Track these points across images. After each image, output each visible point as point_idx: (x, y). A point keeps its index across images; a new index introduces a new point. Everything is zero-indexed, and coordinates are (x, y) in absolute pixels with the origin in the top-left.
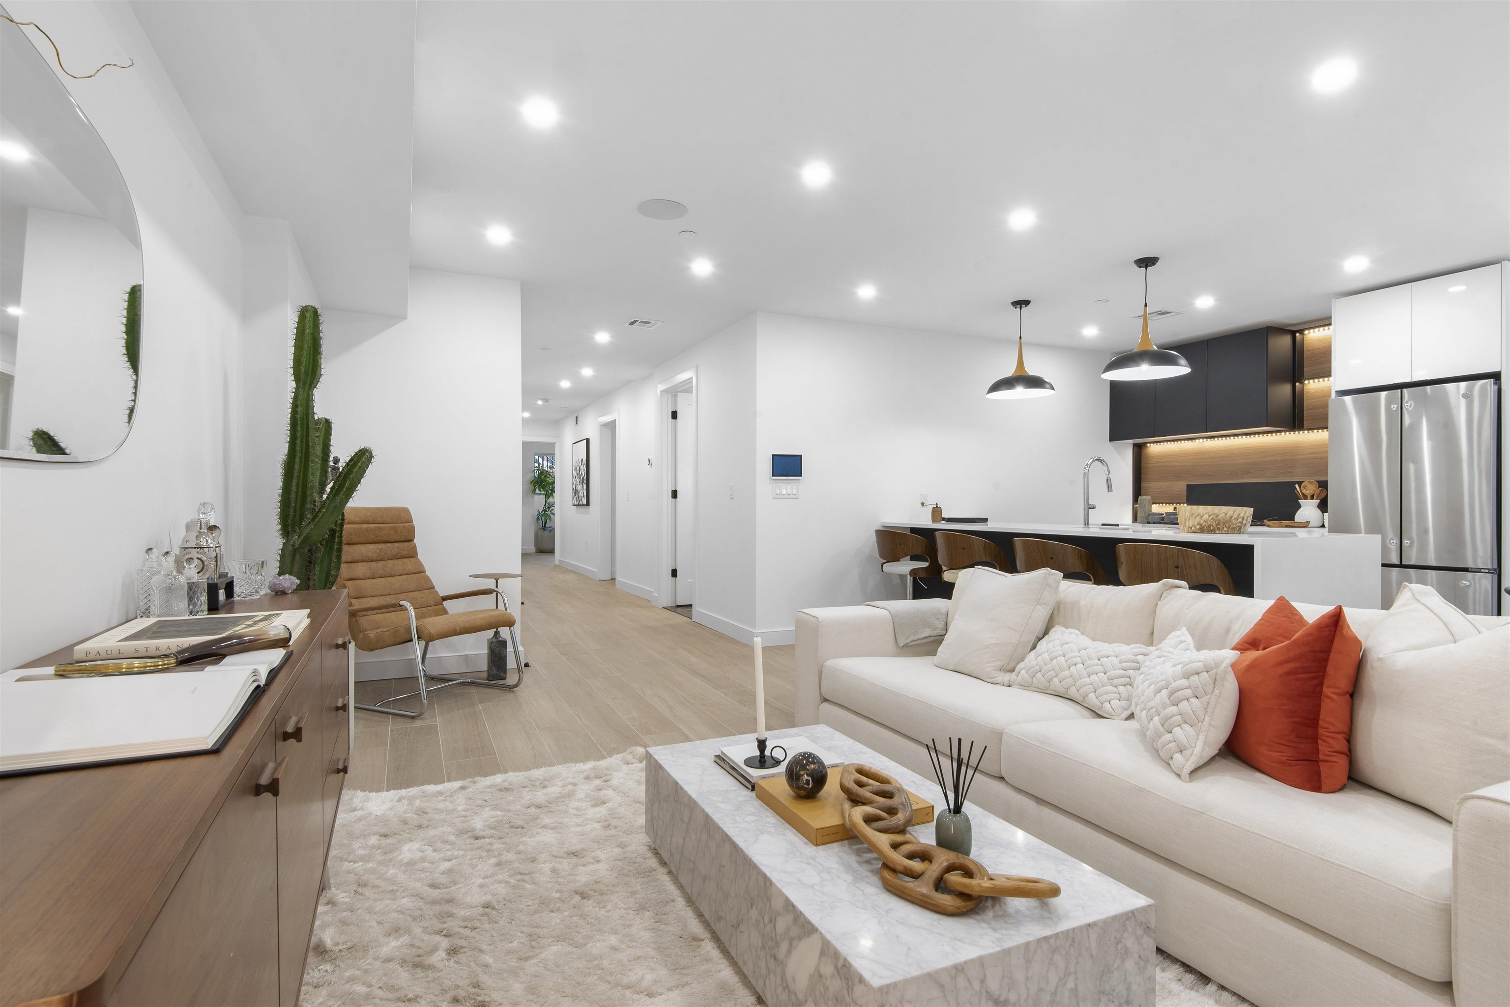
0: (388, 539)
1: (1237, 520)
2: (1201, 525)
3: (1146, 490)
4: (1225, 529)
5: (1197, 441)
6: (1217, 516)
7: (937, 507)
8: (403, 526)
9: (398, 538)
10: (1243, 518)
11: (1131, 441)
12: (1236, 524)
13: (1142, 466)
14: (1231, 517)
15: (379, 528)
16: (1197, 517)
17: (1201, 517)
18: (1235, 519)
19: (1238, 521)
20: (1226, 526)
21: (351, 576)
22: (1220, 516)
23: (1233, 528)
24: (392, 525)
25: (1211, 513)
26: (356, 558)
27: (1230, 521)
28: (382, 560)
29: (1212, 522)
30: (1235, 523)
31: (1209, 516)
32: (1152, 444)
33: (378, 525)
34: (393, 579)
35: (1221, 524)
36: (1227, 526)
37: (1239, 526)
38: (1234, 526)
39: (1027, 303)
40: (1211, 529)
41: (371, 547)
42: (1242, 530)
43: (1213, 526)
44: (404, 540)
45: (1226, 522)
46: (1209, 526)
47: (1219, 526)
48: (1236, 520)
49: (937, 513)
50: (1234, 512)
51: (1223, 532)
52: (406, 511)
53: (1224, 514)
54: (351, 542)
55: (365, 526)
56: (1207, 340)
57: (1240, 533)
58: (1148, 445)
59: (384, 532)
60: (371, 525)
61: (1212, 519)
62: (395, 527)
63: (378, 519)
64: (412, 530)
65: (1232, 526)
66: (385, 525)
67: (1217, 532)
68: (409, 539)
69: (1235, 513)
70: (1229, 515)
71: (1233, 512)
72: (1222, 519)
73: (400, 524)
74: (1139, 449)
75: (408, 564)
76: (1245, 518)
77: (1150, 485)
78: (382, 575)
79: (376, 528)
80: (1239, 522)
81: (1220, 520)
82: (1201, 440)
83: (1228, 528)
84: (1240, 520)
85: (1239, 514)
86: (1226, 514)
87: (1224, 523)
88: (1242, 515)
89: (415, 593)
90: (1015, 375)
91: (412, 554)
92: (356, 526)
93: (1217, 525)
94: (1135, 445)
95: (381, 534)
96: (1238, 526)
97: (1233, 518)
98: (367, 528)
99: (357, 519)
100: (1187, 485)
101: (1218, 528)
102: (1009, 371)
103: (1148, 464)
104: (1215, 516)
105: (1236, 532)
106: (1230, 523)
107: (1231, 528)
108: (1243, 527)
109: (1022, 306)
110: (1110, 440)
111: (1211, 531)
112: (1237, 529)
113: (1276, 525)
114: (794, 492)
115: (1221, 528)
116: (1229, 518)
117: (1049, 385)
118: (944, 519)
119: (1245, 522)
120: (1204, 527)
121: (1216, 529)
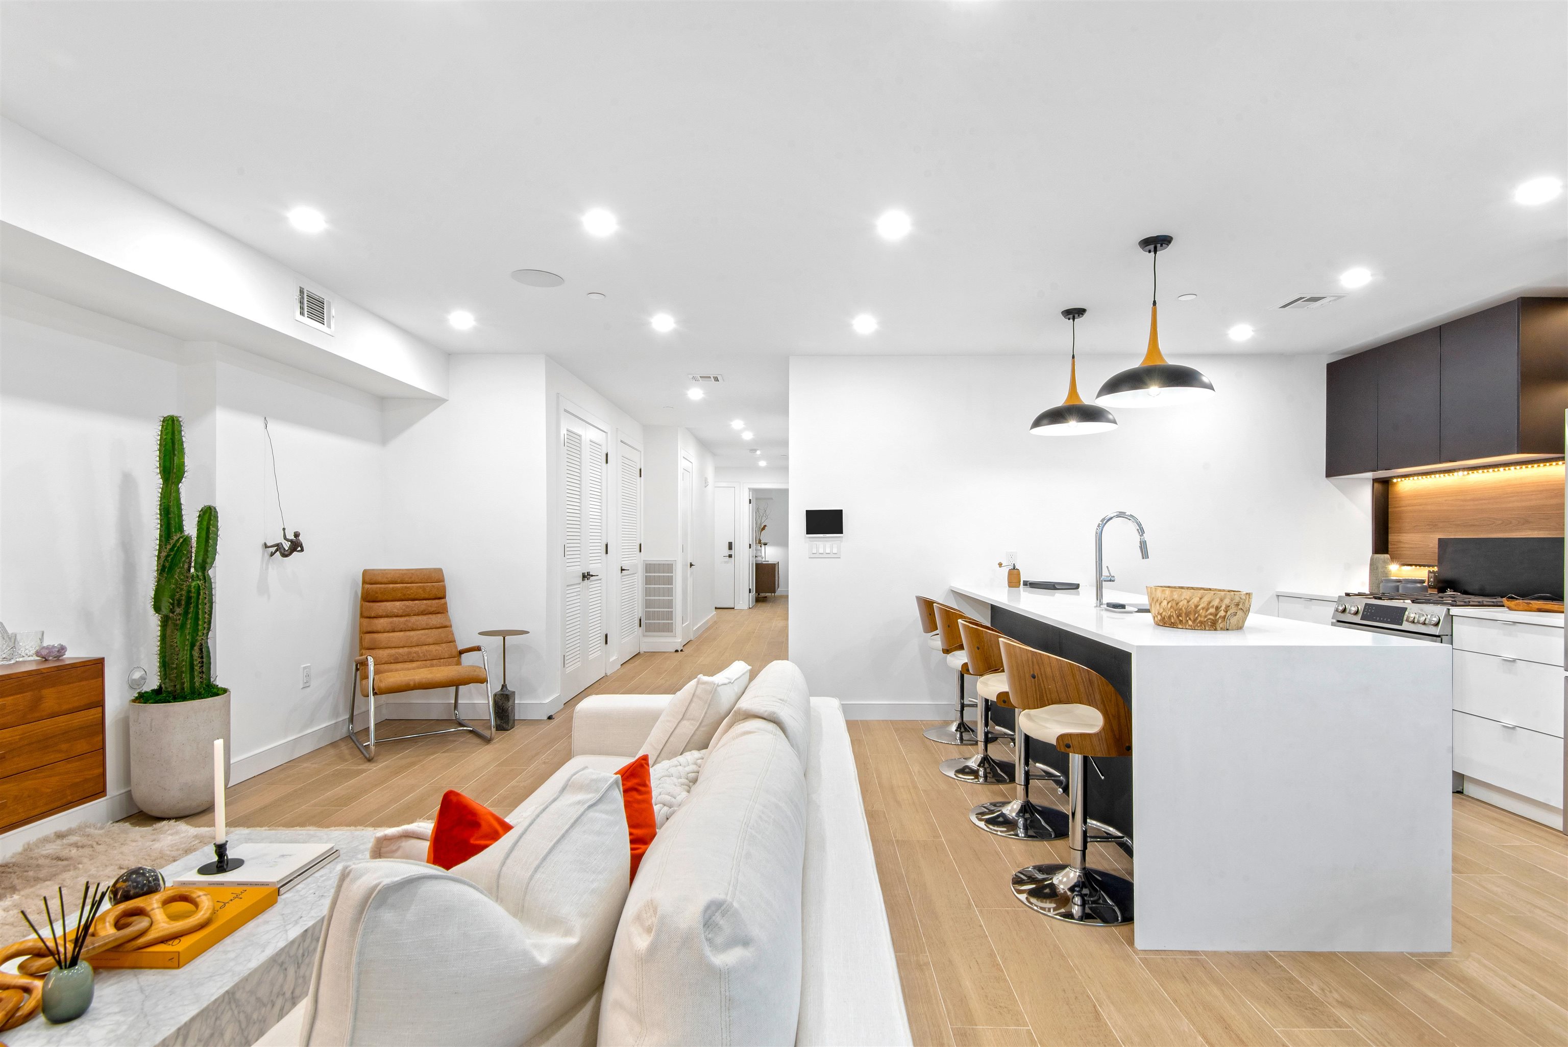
0: (416, 597)
1: (1207, 610)
2: (1161, 614)
3: (1394, 545)
4: (1190, 623)
5: (1455, 474)
6: (1177, 604)
7: (1014, 568)
8: (433, 586)
9: (427, 596)
10: (1217, 608)
11: (1370, 475)
12: (1206, 617)
13: (1390, 510)
14: (1197, 606)
15: (406, 587)
16: (1157, 603)
17: (1160, 604)
18: (1203, 608)
19: (1209, 612)
20: (1190, 619)
21: (369, 629)
22: (1181, 604)
23: (1201, 622)
24: (420, 584)
25: (1169, 599)
26: (380, 614)
27: (1196, 612)
28: (408, 615)
29: (1172, 612)
30: (1203, 614)
31: (1168, 603)
32: (1399, 480)
33: (405, 585)
34: (412, 633)
35: (1183, 615)
36: (1193, 619)
37: (1214, 620)
38: (1202, 619)
39: (1080, 312)
40: (1173, 621)
41: (398, 603)
42: (1220, 624)
43: (1173, 618)
44: (433, 598)
45: (1190, 612)
46: (1170, 617)
47: (1180, 618)
48: (1205, 610)
49: (1014, 578)
50: (1201, 599)
51: (1187, 627)
52: (439, 571)
54: (378, 600)
55: (391, 586)
56: (1441, 326)
57: (1216, 630)
58: (1395, 480)
59: (411, 591)
60: (398, 585)
61: (1171, 607)
62: (423, 586)
63: (407, 579)
64: (444, 589)
65: (1199, 619)
66: (413, 585)
67: (1180, 626)
68: (443, 597)
69: (1203, 600)
70: (1193, 602)
71: (1198, 599)
72: (1183, 608)
73: (429, 584)
74: (1382, 485)
75: (435, 620)
76: (1223, 608)
77: (1403, 538)
78: (403, 629)
79: (403, 587)
80: (1211, 614)
81: (1181, 609)
82: (1461, 473)
83: (1195, 622)
84: (1212, 610)
85: (1210, 603)
87: (1187, 614)
88: (1216, 603)
89: (431, 646)
90: (1065, 405)
91: (443, 610)
92: (383, 586)
93: (1178, 617)
94: (1375, 481)
95: (408, 592)
96: (1210, 619)
97: (1199, 608)
98: (393, 588)
99: (385, 580)
100: (1440, 540)
101: (1181, 621)
102: (1059, 400)
103: (1395, 507)
104: (1174, 604)
105: (1207, 628)
106: (1197, 615)
107: (1198, 621)
108: (1220, 621)
109: (1076, 316)
110: (1326, 477)
111: (1173, 625)
112: (1209, 623)
113: (1521, 608)
114: (835, 551)
115: (1184, 621)
116: (1193, 607)
117: (1110, 417)
118: (1025, 583)
119: (1222, 613)
120: (1164, 618)
121: (1178, 622)
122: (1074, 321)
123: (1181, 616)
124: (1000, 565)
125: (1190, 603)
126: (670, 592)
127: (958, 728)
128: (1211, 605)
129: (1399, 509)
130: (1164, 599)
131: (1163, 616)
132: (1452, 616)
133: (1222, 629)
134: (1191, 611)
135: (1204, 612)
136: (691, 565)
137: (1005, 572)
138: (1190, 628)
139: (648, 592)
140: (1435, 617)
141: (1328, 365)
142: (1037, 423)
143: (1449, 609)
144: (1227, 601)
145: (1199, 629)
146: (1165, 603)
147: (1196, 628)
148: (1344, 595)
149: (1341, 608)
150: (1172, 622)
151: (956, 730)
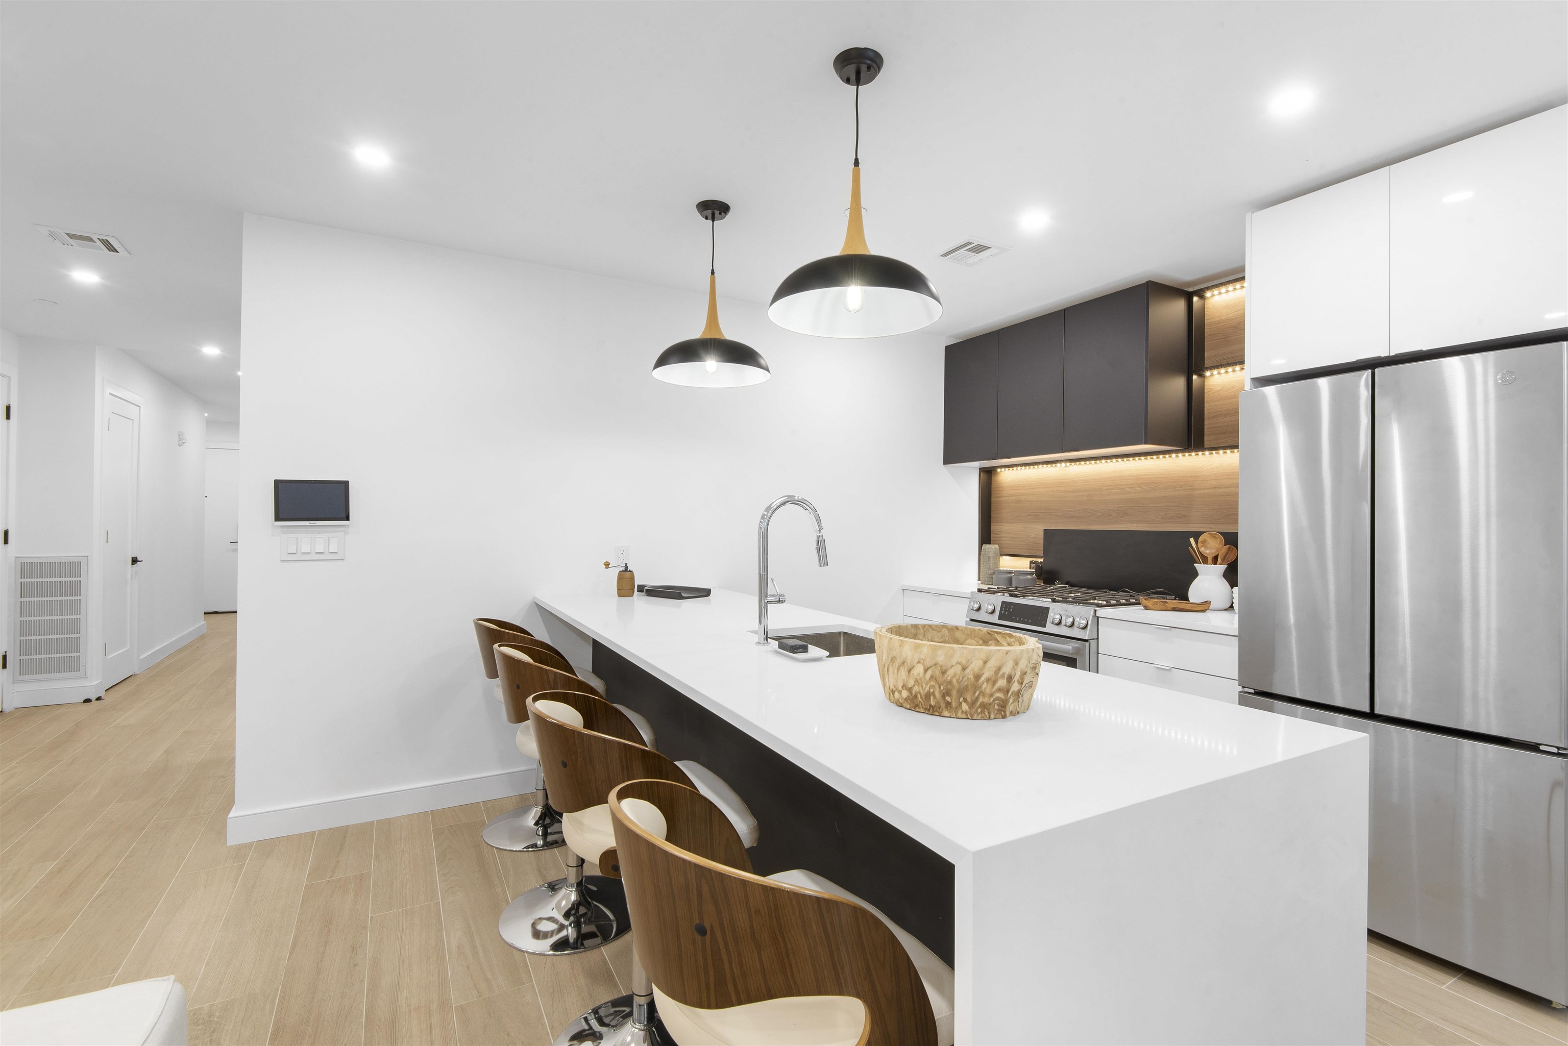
1: (994, 683)
2: (910, 690)
3: (996, 534)
4: (965, 707)
5: (1058, 465)
6: (944, 673)
7: (626, 570)
10: (1010, 679)
11: (977, 464)
12: (991, 695)
13: (992, 500)
14: (978, 677)
16: (902, 669)
17: (909, 671)
18: (988, 680)
20: (965, 700)
22: (951, 672)
23: (984, 706)
25: (929, 663)
27: (976, 687)
29: (933, 687)
30: (988, 691)
31: (926, 671)
32: (1003, 469)
35: (954, 693)
36: (969, 699)
37: (1002, 700)
38: (986, 700)
39: (723, 208)
40: (932, 703)
42: (1010, 707)
43: (935, 697)
45: (966, 688)
46: (928, 696)
47: (948, 699)
48: (991, 682)
49: (625, 585)
50: (985, 662)
51: (959, 714)
53: (960, 667)
56: (1064, 309)
57: (1004, 717)
58: (999, 470)
61: (932, 677)
65: (981, 700)
67: (946, 713)
69: (989, 665)
70: (973, 670)
71: (981, 663)
72: (954, 681)
74: (988, 474)
76: (1017, 678)
77: (1003, 528)
80: (999, 690)
81: (950, 682)
82: (1063, 464)
83: (972, 705)
84: (1002, 683)
85: (999, 669)
86: (964, 669)
87: (961, 693)
88: (1007, 670)
90: (703, 336)
93: (944, 696)
94: (982, 470)
96: (997, 699)
97: (982, 679)
100: (1045, 530)
101: (948, 704)
103: (999, 497)
104: (937, 673)
105: (992, 716)
106: (977, 693)
107: (979, 703)
108: (1011, 701)
109: (717, 212)
110: (944, 464)
111: (932, 710)
112: (996, 707)
113: (1158, 607)
114: (333, 548)
115: (954, 704)
116: (971, 677)
117: (762, 362)
118: (641, 589)
119: (1015, 687)
120: (916, 696)
121: (943, 705)
122: (713, 221)
123: (949, 695)
124: (607, 565)
125: (968, 670)
126: (75, 607)
127: (540, 818)
128: (1001, 673)
129: (999, 499)
130: (919, 662)
131: (914, 693)
132: (1098, 617)
133: (1011, 713)
134: (967, 686)
135: (990, 686)
136: (135, 561)
137: (614, 574)
138: (964, 716)
139: (23, 609)
140: (1083, 619)
141: (946, 347)
142: (663, 361)
143: (1096, 611)
144: (1023, 664)
145: (979, 717)
146: (919, 669)
147: (975, 717)
148: (977, 590)
149: (976, 606)
150: (931, 706)
151: (536, 824)
